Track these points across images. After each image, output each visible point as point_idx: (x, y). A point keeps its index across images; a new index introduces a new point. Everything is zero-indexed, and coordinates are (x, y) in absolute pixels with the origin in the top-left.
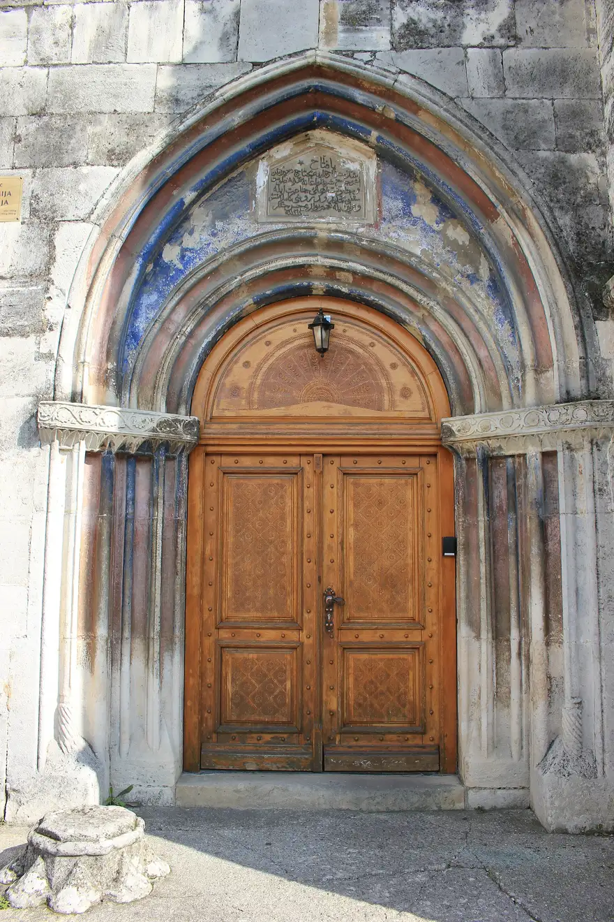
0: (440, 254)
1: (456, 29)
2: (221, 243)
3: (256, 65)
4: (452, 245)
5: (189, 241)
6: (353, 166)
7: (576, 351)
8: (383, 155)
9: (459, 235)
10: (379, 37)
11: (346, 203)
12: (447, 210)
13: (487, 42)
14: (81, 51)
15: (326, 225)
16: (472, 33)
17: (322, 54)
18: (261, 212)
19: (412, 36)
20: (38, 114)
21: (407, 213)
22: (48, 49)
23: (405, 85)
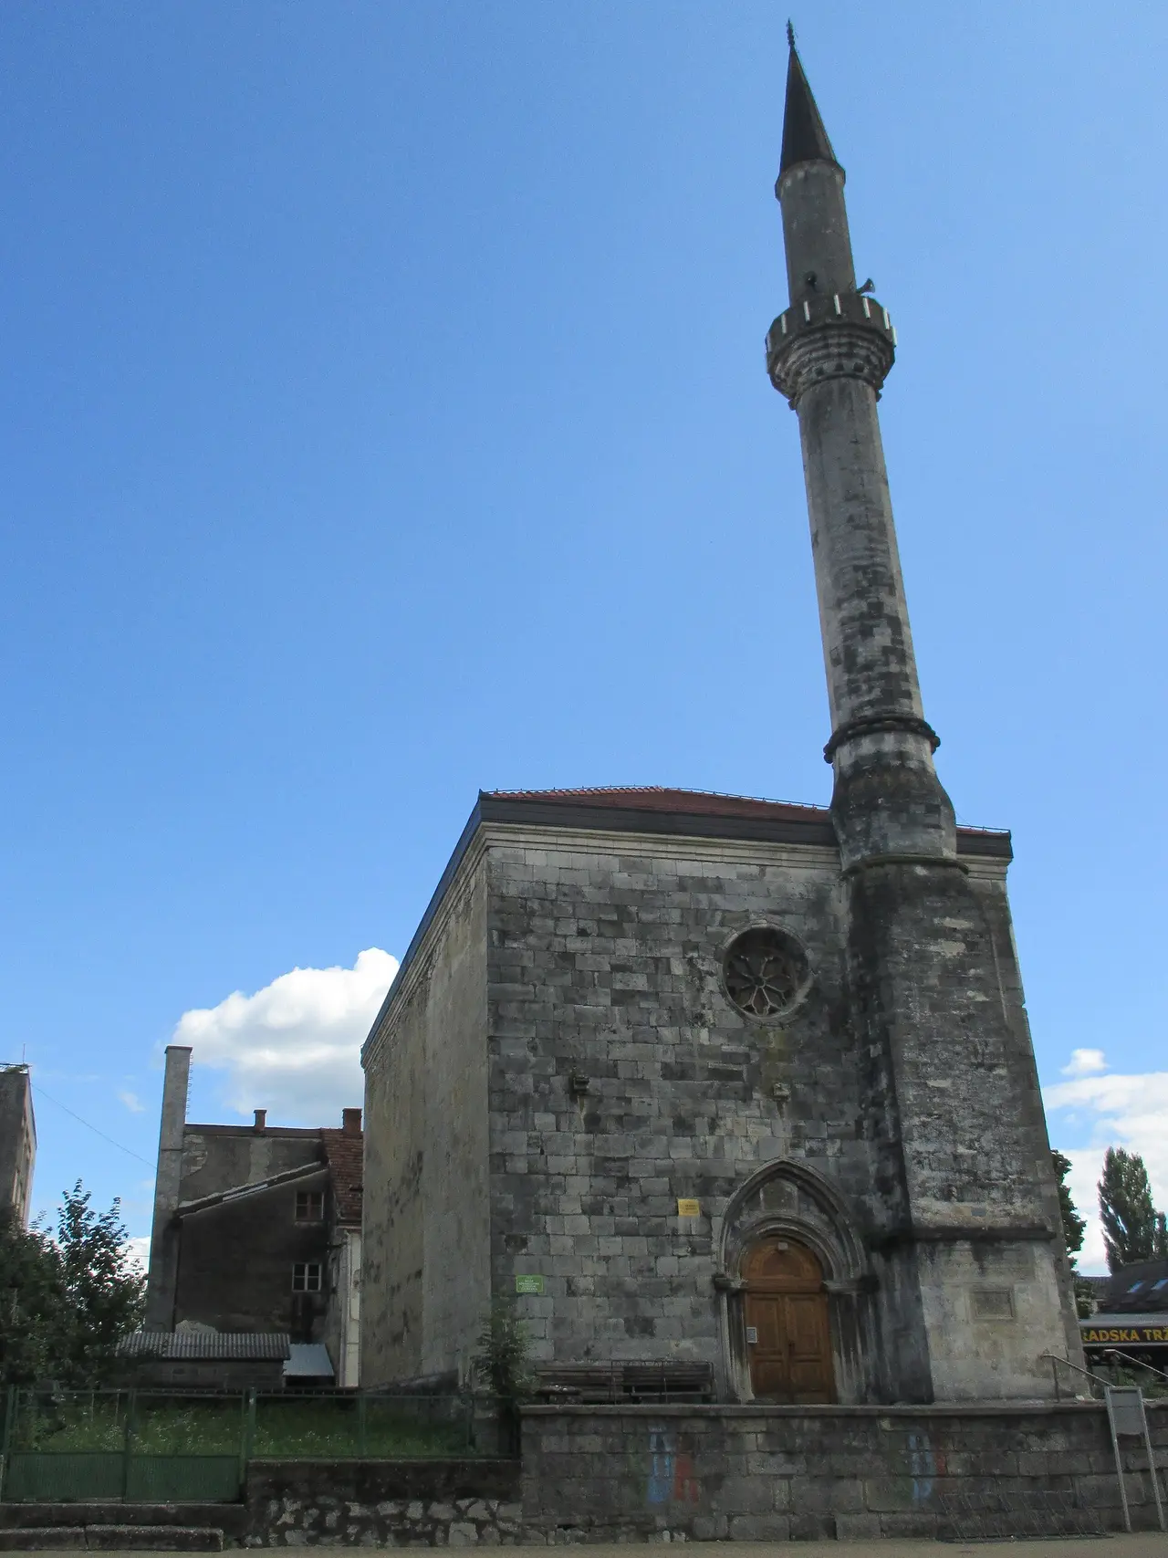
0: (821, 1226)
1: (824, 1150)
2: (753, 1219)
3: (766, 1162)
4: (822, 1220)
5: (742, 1219)
6: (789, 1190)
7: (865, 1262)
8: (800, 1188)
9: (824, 1217)
10: (802, 1153)
11: (788, 1205)
12: (822, 1210)
13: (834, 1155)
14: (710, 1154)
15: (784, 1212)
16: (830, 1153)
17: (785, 1158)
18: (763, 1208)
19: (811, 1153)
20: (701, 1176)
21: (808, 1210)
22: (700, 1153)
23: (810, 1169)
